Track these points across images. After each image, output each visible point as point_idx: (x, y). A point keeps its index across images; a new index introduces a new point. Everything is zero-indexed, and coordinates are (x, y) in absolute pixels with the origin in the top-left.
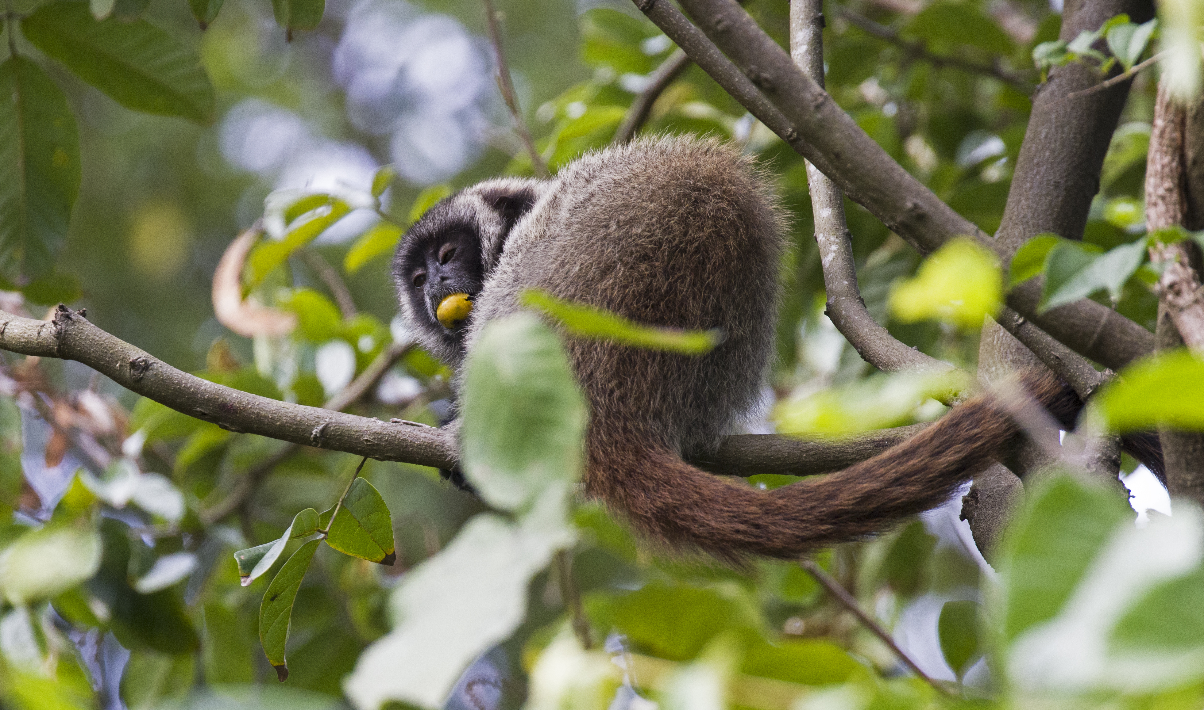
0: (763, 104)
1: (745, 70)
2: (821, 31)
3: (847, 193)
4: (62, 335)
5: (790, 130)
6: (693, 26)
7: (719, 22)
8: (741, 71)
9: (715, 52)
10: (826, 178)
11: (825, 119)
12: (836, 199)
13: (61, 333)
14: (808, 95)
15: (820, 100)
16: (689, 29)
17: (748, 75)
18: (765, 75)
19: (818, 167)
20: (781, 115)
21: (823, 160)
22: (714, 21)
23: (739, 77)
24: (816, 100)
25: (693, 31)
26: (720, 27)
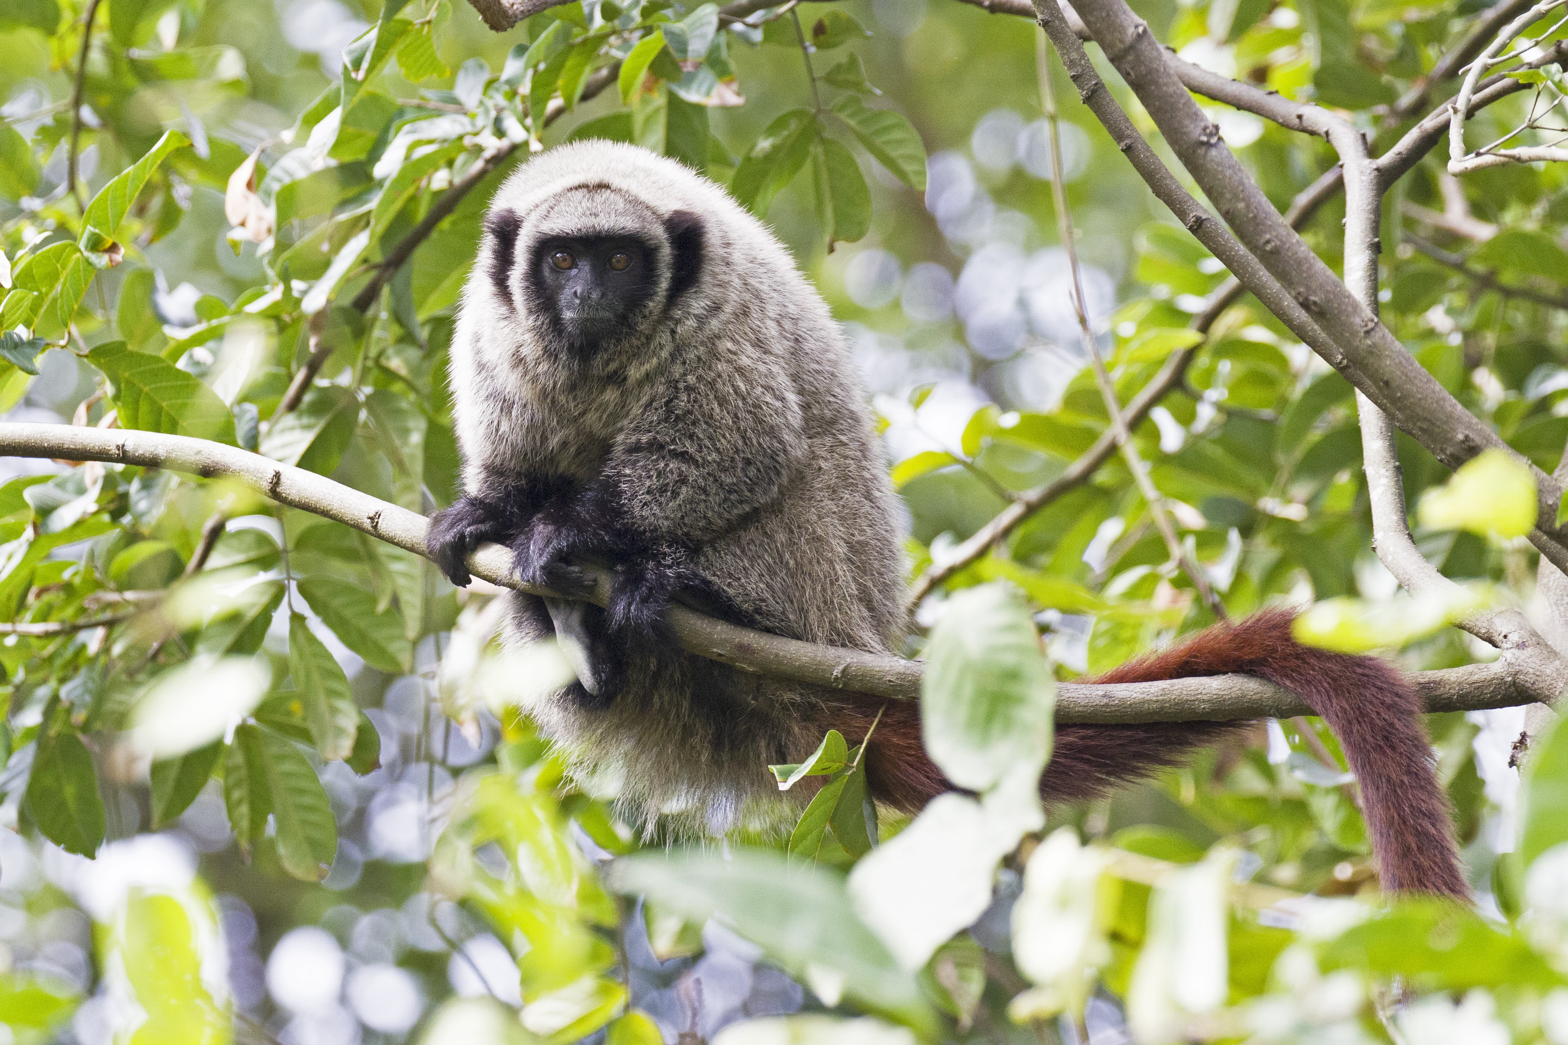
0: (1313, 330)
1: (1293, 293)
2: (1377, 258)
3: (1397, 424)
5: (1340, 357)
6: (1242, 247)
7: (1268, 242)
8: (1290, 294)
9: (1264, 275)
10: (1377, 408)
11: (1374, 345)
12: (1387, 431)
14: (1357, 320)
15: (1371, 325)
16: (1238, 251)
17: (1296, 298)
18: (1313, 298)
19: (1369, 396)
20: (1331, 342)
21: (1373, 389)
22: (1262, 241)
23: (1288, 302)
24: (1366, 325)
25: (1241, 253)
26: (1268, 247)
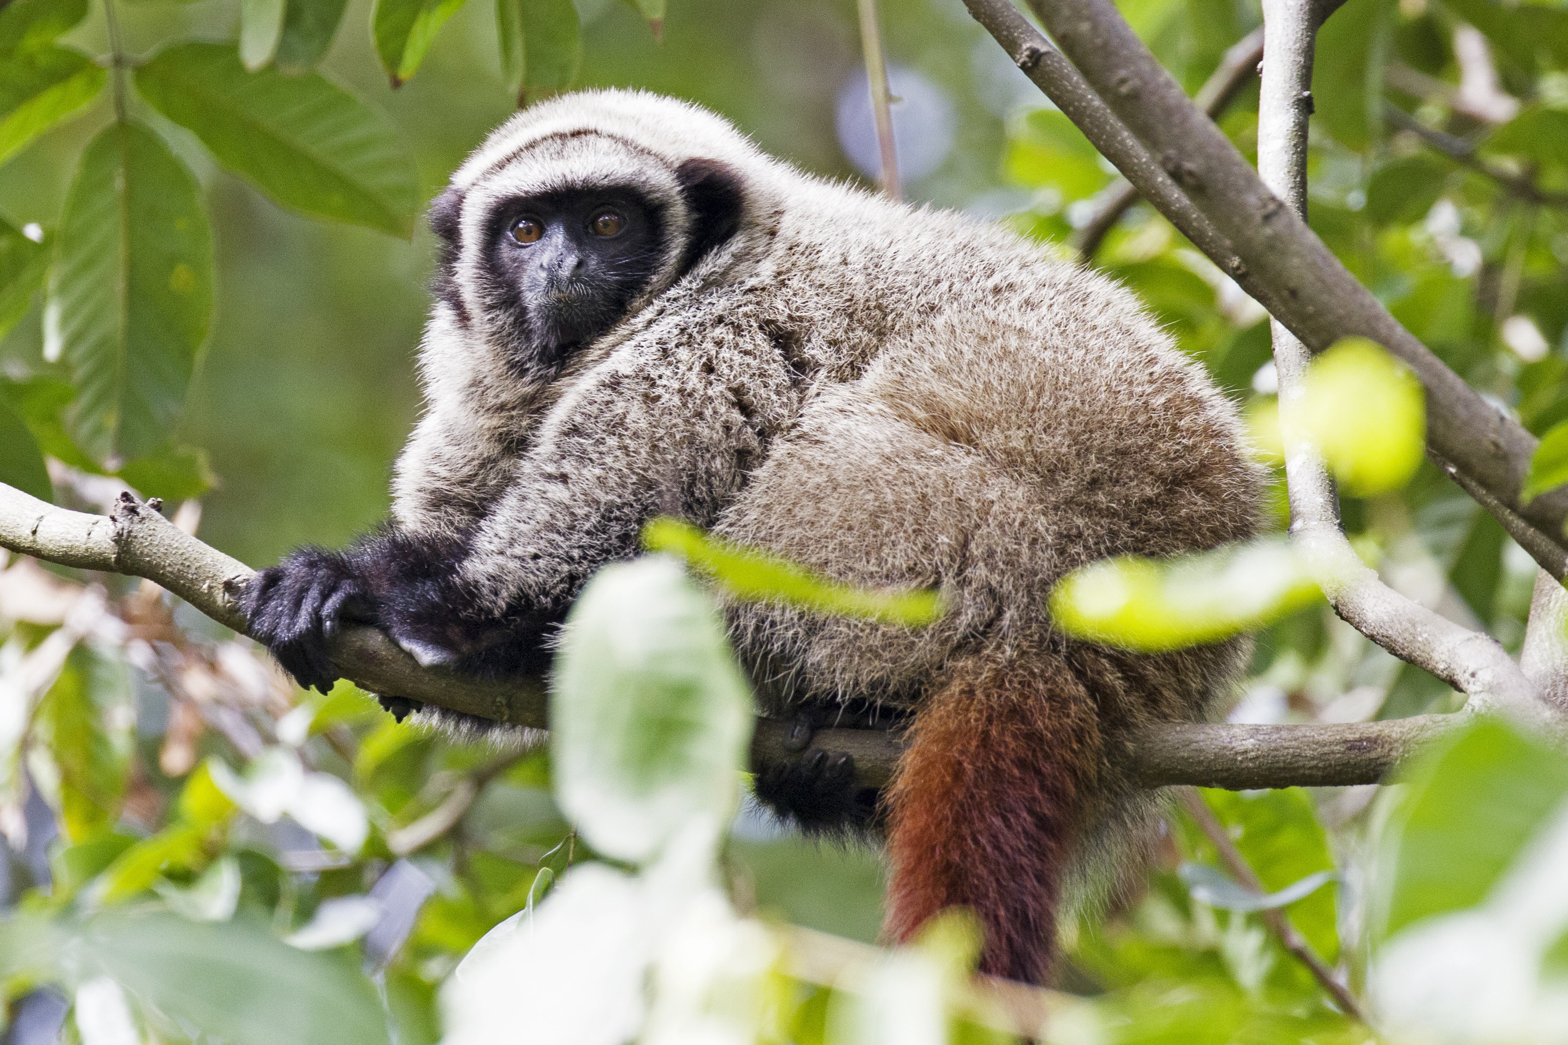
1: (1160, 157)
2: (1307, 119)
4: (124, 537)
5: (1237, 259)
7: (1123, 81)
11: (1276, 237)
13: (122, 535)
14: (1252, 199)
15: (1271, 207)
17: (1164, 164)
18: (1189, 165)
22: (1115, 80)
24: (1265, 206)
26: (1124, 90)
